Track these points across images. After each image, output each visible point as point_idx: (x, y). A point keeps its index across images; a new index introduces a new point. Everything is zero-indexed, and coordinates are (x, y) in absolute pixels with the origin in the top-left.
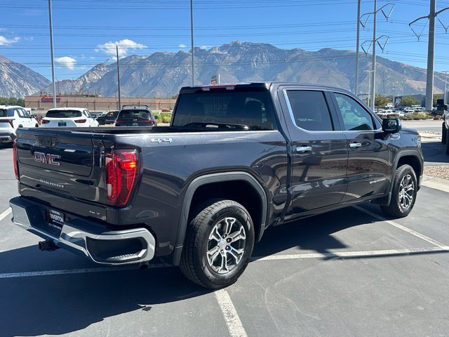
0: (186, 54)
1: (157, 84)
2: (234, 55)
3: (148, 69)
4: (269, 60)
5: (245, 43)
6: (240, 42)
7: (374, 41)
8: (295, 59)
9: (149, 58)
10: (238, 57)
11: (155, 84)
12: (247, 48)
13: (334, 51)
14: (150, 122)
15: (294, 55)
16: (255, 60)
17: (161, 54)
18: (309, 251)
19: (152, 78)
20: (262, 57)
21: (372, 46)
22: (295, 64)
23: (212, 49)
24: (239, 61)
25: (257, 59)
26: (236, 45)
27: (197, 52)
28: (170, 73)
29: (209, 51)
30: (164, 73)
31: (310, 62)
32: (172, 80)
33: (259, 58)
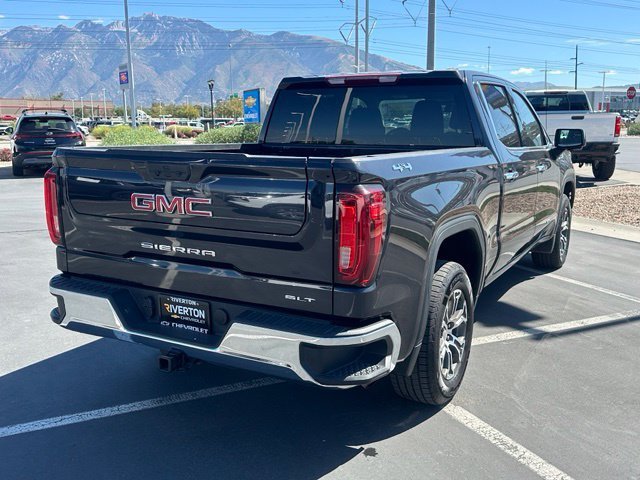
0: (69, 30)
1: (23, 77)
2: (148, 34)
3: (7, 52)
4: (202, 44)
5: (164, 18)
6: (157, 16)
7: (357, 24)
8: (239, 46)
9: (8, 35)
10: (155, 38)
11: (21, 77)
12: (167, 25)
13: (293, 37)
14: (75, 137)
15: (238, 40)
16: (180, 44)
17: (29, 29)
18: (501, 329)
19: (16, 67)
20: (190, 39)
21: (354, 31)
22: (241, 53)
23: (112, 24)
24: (156, 45)
25: (184, 42)
26: (150, 19)
27: (89, 28)
28: (46, 59)
29: (109, 26)
30: (35, 58)
31: (261, 51)
32: (48, 70)
33: (187, 41)
